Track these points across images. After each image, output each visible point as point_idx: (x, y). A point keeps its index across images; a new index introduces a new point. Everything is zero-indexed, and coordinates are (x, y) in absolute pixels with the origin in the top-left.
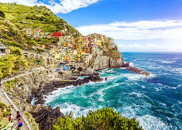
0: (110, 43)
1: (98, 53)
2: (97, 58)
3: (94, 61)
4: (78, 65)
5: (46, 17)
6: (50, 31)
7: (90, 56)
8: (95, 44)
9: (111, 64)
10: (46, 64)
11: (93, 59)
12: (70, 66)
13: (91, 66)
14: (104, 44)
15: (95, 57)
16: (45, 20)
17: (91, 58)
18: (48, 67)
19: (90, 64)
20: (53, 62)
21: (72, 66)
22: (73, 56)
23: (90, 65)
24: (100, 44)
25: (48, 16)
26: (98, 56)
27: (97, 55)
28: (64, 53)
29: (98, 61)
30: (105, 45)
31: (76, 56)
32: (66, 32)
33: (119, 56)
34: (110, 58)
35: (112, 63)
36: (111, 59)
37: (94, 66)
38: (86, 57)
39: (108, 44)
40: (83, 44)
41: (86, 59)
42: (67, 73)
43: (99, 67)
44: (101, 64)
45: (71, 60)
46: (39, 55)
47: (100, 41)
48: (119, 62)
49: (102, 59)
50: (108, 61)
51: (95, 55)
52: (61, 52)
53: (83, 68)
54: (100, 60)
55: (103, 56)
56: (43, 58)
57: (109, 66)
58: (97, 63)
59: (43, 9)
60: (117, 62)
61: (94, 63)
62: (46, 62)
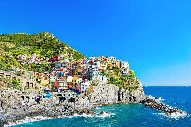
0: (122, 67)
1: (99, 79)
2: (97, 87)
3: (93, 90)
4: (69, 95)
5: (45, 42)
6: (47, 57)
7: (88, 83)
10: (23, 88)
11: (91, 88)
12: (58, 95)
13: (88, 97)
14: (111, 68)
16: (44, 45)
17: (88, 86)
18: (25, 91)
19: (86, 94)
20: (34, 86)
21: (61, 95)
22: (65, 84)
25: (48, 40)
26: (100, 83)
27: (97, 82)
29: (99, 91)
31: (70, 84)
33: (135, 86)
34: (120, 88)
35: (124, 95)
36: (123, 90)
37: (93, 97)
38: (81, 84)
39: (118, 68)
40: (82, 69)
41: (81, 87)
42: (47, 101)
43: (100, 100)
44: (104, 95)
45: (62, 88)
46: (17, 77)
47: (105, 64)
48: (135, 94)
49: (106, 89)
50: (117, 93)
51: (95, 82)
52: (50, 77)
53: (76, 99)
54: (102, 90)
55: (108, 84)
56: (22, 80)
57: (119, 99)
58: (97, 93)
59: (45, 35)
60: (133, 94)
61: (92, 93)
62: (25, 85)
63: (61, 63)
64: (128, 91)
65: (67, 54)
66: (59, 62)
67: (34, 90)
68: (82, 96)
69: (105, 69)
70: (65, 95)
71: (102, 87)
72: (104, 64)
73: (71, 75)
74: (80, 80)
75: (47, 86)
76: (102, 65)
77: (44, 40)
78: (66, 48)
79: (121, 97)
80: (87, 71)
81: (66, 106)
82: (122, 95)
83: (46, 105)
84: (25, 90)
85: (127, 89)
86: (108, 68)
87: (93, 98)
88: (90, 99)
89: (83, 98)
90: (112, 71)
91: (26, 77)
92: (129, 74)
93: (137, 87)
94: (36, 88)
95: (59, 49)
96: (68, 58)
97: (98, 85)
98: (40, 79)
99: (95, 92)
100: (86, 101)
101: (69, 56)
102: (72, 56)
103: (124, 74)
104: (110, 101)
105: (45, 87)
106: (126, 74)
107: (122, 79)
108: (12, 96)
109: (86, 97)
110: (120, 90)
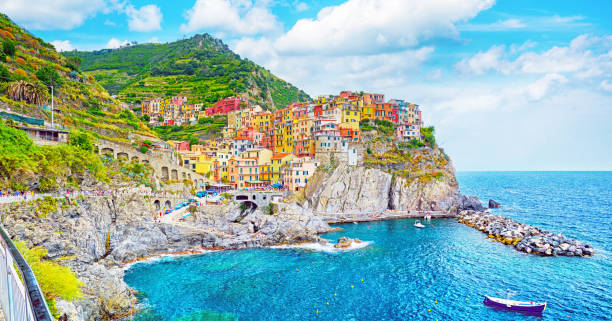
0: (401, 121)
1: (339, 156)
2: (334, 176)
3: (324, 183)
4: (265, 197)
6: (209, 101)
7: (310, 167)
8: (333, 126)
9: (396, 200)
10: (157, 182)
11: (319, 178)
12: (239, 198)
13: (310, 201)
14: (371, 123)
15: (327, 169)
17: (311, 174)
19: (307, 193)
20: (180, 177)
21: (246, 198)
22: (253, 169)
23: (305, 197)
26: (343, 166)
27: (334, 164)
28: (227, 157)
29: (339, 187)
30: (375, 128)
31: (266, 169)
34: (393, 178)
35: (404, 197)
36: (401, 181)
37: (323, 201)
38: (294, 169)
39: (389, 124)
41: (295, 177)
43: (343, 208)
44: (352, 196)
45: (247, 179)
46: (142, 157)
47: (356, 114)
48: (434, 193)
49: (356, 180)
50: (386, 189)
51: (328, 163)
52: (218, 154)
53: (281, 206)
54: (347, 183)
55: (362, 168)
56: (153, 164)
57: (391, 207)
58: (335, 192)
59: (200, 44)
60: (427, 193)
61: (321, 191)
62: (161, 175)
63: (243, 115)
64: (414, 186)
65: (256, 92)
66: (237, 112)
67: (181, 186)
68: (296, 200)
69: (355, 126)
70: (254, 197)
71: (348, 176)
72: (352, 113)
73: (268, 147)
74: (292, 158)
75: (212, 177)
76: (346, 117)
77: (199, 56)
78: (254, 73)
79: (396, 202)
80: (308, 133)
81: (256, 224)
82: (398, 196)
83: (210, 222)
84: (161, 186)
85: (413, 179)
86: (364, 123)
87: (324, 204)
88: (316, 206)
89: (298, 204)
90: (374, 132)
91: (160, 156)
92: (419, 139)
93: (440, 175)
94: (185, 180)
95: (238, 78)
96: (261, 101)
97: (336, 171)
98: (193, 159)
99: (329, 187)
100: (307, 213)
101: (263, 96)
102: (269, 96)
103: (406, 140)
104: (366, 211)
105: (205, 180)
106: (412, 139)
109: (306, 203)
110: (393, 184)
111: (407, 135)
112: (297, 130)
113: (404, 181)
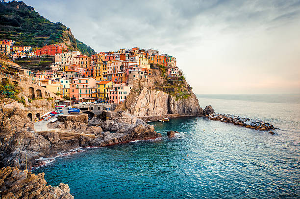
0: (168, 66)
1: (143, 83)
2: (142, 95)
3: (137, 99)
4: (99, 108)
7: (127, 89)
8: (137, 66)
9: (172, 108)
10: (26, 99)
11: (134, 97)
12: (82, 109)
13: (130, 110)
14: (155, 66)
15: (137, 91)
17: (128, 93)
19: (127, 105)
20: (44, 95)
21: (87, 109)
22: (88, 90)
23: (126, 108)
24: (149, 67)
26: (145, 89)
27: (141, 88)
28: (67, 82)
29: (145, 101)
31: (94, 90)
32: (70, 47)
34: (169, 97)
35: (176, 106)
36: (173, 98)
37: (137, 110)
38: (118, 90)
39: (163, 67)
40: (109, 66)
41: (119, 95)
43: (147, 114)
44: (151, 106)
45: (84, 97)
46: (11, 79)
47: (146, 60)
48: (191, 104)
49: (153, 97)
51: (137, 88)
52: (60, 80)
54: (148, 99)
55: (155, 90)
56: (21, 84)
57: (169, 112)
58: (142, 104)
60: (187, 104)
61: (135, 103)
62: (28, 94)
63: (67, 57)
64: (180, 101)
66: (62, 54)
67: (45, 102)
70: (92, 109)
71: (148, 95)
72: (144, 59)
74: (111, 84)
76: (141, 61)
82: (173, 106)
84: (30, 102)
85: (179, 97)
87: (138, 112)
88: (133, 113)
90: (157, 71)
92: (178, 76)
97: (142, 92)
98: (44, 83)
99: (139, 102)
103: (173, 76)
104: (159, 115)
106: (175, 76)
107: (171, 83)
108: (17, 115)
109: (128, 111)
110: (169, 99)
111: (173, 73)
112: (111, 68)
113: (175, 97)
